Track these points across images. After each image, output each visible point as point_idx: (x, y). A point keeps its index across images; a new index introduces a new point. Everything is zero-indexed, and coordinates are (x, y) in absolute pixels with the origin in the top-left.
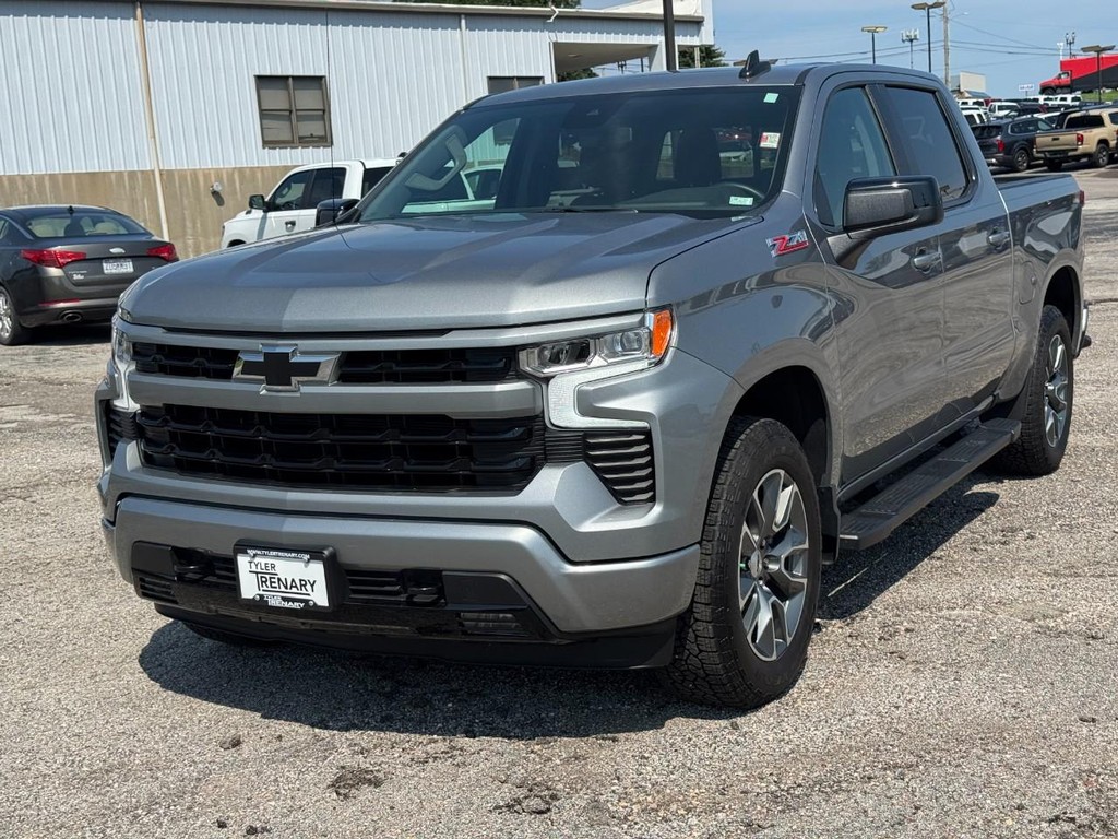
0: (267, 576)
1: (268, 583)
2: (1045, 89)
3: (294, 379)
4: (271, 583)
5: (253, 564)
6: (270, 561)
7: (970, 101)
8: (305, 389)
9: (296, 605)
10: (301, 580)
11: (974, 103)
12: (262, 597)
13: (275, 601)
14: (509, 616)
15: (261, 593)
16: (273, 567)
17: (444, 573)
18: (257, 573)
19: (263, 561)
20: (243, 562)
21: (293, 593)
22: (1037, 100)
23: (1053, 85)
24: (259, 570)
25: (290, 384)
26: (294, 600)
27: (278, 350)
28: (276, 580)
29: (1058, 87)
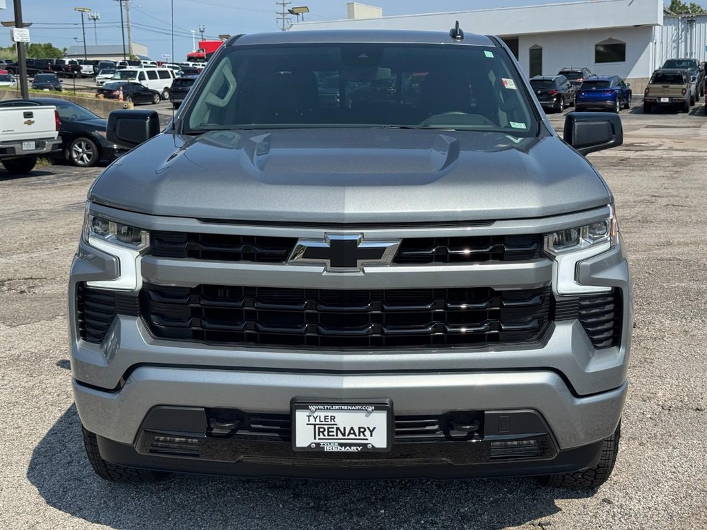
0: (326, 427)
1: (326, 433)
2: (190, 58)
3: (359, 262)
4: (329, 432)
5: (312, 418)
6: (329, 414)
7: (149, 62)
8: (367, 270)
9: (354, 449)
10: (360, 428)
11: (151, 63)
12: (318, 445)
13: (332, 446)
14: (532, 442)
15: (317, 441)
16: (333, 418)
17: (486, 412)
18: (315, 425)
19: (322, 414)
20: (301, 417)
21: (352, 439)
22: (188, 65)
23: (195, 56)
24: (318, 422)
25: (356, 266)
26: (350, 445)
27: (346, 238)
28: (335, 430)
29: (197, 58)
